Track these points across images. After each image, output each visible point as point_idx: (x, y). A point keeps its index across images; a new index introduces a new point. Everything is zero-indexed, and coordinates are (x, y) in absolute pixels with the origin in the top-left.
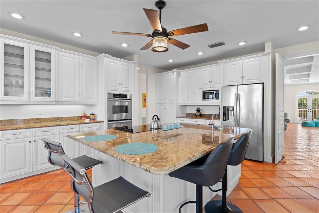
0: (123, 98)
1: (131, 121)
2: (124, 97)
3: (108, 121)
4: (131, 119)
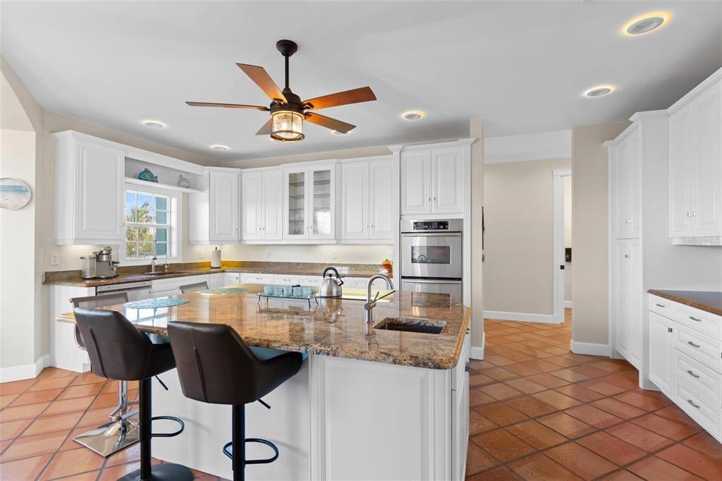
0: (438, 228)
1: (460, 282)
2: (442, 227)
3: (403, 277)
4: (460, 279)
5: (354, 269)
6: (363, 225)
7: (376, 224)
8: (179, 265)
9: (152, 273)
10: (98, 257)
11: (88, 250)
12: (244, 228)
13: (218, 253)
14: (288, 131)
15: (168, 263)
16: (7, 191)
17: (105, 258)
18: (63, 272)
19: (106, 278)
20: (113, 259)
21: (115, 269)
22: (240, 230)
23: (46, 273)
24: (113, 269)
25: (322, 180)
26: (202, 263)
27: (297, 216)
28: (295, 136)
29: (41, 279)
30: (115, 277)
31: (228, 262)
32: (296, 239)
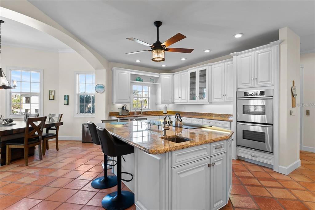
3: (238, 122)
4: (272, 125)
5: (219, 116)
6: (221, 95)
7: (228, 94)
8: (151, 112)
9: (141, 114)
10: (123, 107)
11: (120, 106)
12: (174, 97)
13: (166, 108)
14: (158, 58)
15: (147, 111)
16: (99, 88)
17: (124, 108)
18: (114, 113)
19: (125, 115)
20: (127, 109)
21: (128, 112)
22: (173, 98)
23: (110, 113)
24: (127, 112)
25: (203, 74)
26: (160, 112)
27: (193, 91)
28: (161, 59)
29: (108, 115)
30: (128, 115)
31: (170, 111)
32: (193, 101)
